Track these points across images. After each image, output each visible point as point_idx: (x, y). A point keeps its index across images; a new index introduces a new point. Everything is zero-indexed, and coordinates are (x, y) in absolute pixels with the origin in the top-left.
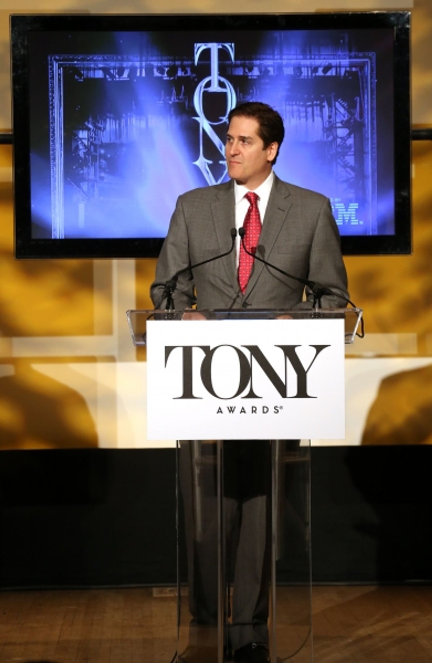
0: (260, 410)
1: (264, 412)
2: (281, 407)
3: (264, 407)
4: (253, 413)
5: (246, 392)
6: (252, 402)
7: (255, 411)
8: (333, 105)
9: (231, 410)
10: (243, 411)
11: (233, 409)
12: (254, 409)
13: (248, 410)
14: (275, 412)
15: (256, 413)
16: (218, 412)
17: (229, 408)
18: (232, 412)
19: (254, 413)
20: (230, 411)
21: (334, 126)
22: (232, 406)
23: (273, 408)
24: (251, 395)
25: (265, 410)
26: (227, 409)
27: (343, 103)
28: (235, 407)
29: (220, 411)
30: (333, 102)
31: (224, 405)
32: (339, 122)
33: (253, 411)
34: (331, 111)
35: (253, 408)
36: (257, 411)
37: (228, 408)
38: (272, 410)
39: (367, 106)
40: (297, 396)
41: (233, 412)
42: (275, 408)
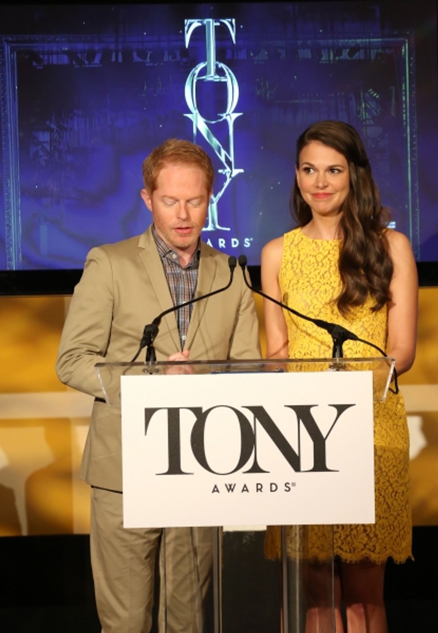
0: (266, 488)
1: (271, 491)
2: (294, 484)
3: (271, 484)
4: (257, 491)
5: (249, 464)
6: (256, 477)
7: (260, 490)
8: (362, 96)
9: (230, 488)
10: (245, 489)
11: (232, 487)
12: (259, 487)
13: (252, 488)
14: (286, 490)
15: (261, 491)
16: (214, 491)
17: (229, 487)
18: (230, 491)
19: (259, 491)
20: (229, 491)
21: (364, 123)
22: (230, 484)
23: (284, 484)
24: (256, 469)
25: (274, 487)
26: (225, 487)
27: (375, 94)
28: (235, 485)
29: (216, 489)
30: (362, 93)
31: (221, 482)
32: (369, 119)
33: (257, 490)
34: (360, 105)
35: (257, 484)
36: (262, 490)
37: (226, 485)
38: (281, 487)
39: (406, 99)
40: (314, 470)
41: (232, 490)
42: (286, 484)
